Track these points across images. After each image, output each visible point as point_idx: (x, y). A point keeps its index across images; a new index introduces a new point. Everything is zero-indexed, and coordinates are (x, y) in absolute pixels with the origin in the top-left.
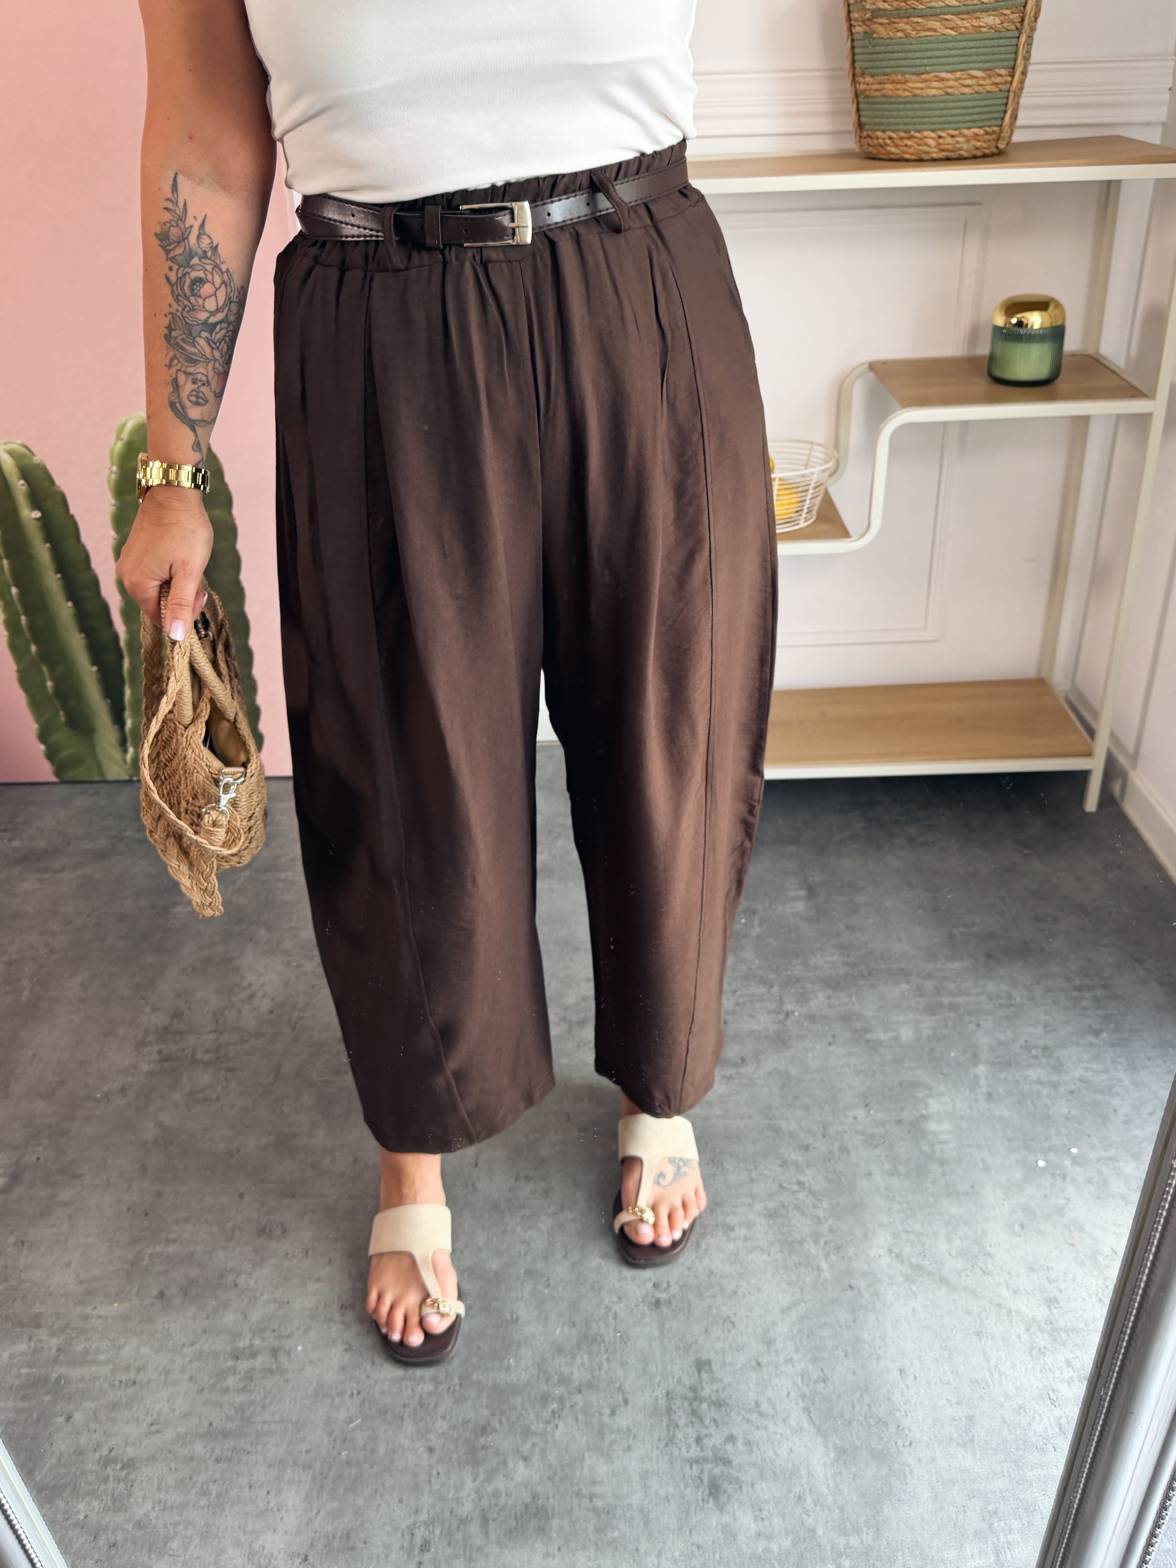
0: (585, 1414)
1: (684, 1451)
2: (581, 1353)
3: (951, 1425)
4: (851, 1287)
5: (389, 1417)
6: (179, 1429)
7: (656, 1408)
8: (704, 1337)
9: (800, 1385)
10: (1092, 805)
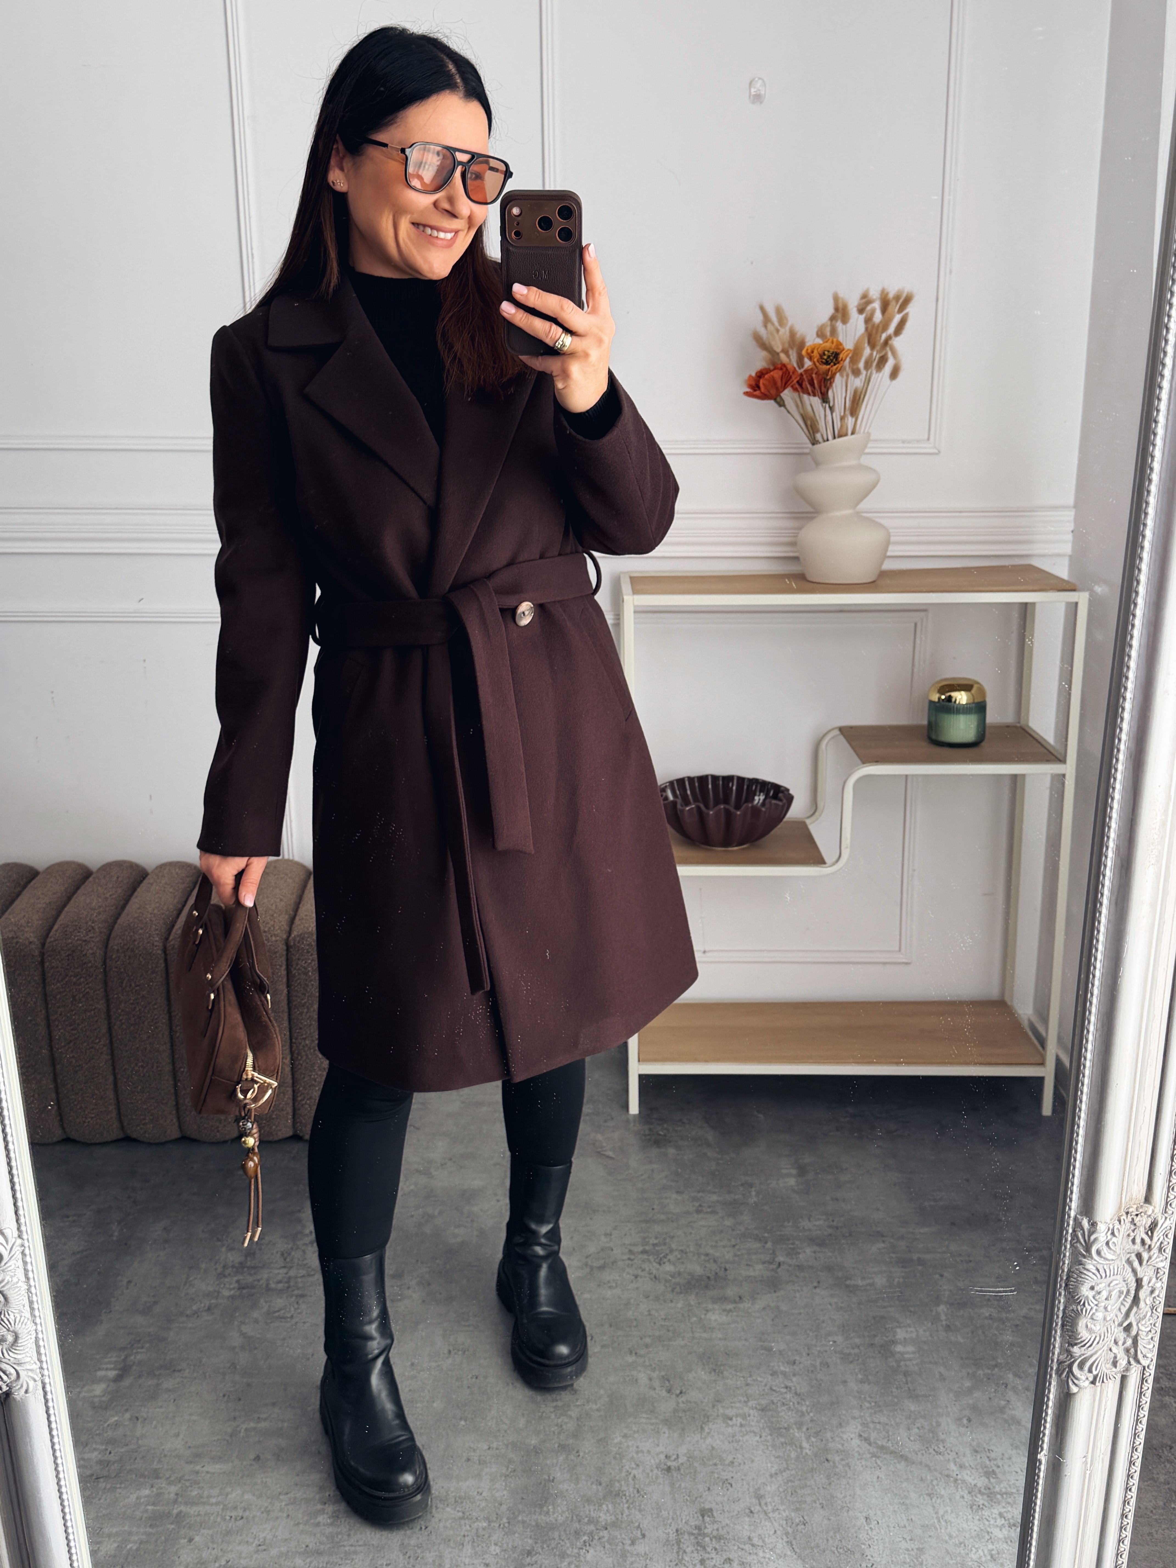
2: (607, 1503)
3: (905, 1554)
4: (827, 1460)
5: (452, 1543)
6: (282, 1549)
7: (667, 1541)
8: (707, 1492)
9: (784, 1526)
10: (1047, 1108)
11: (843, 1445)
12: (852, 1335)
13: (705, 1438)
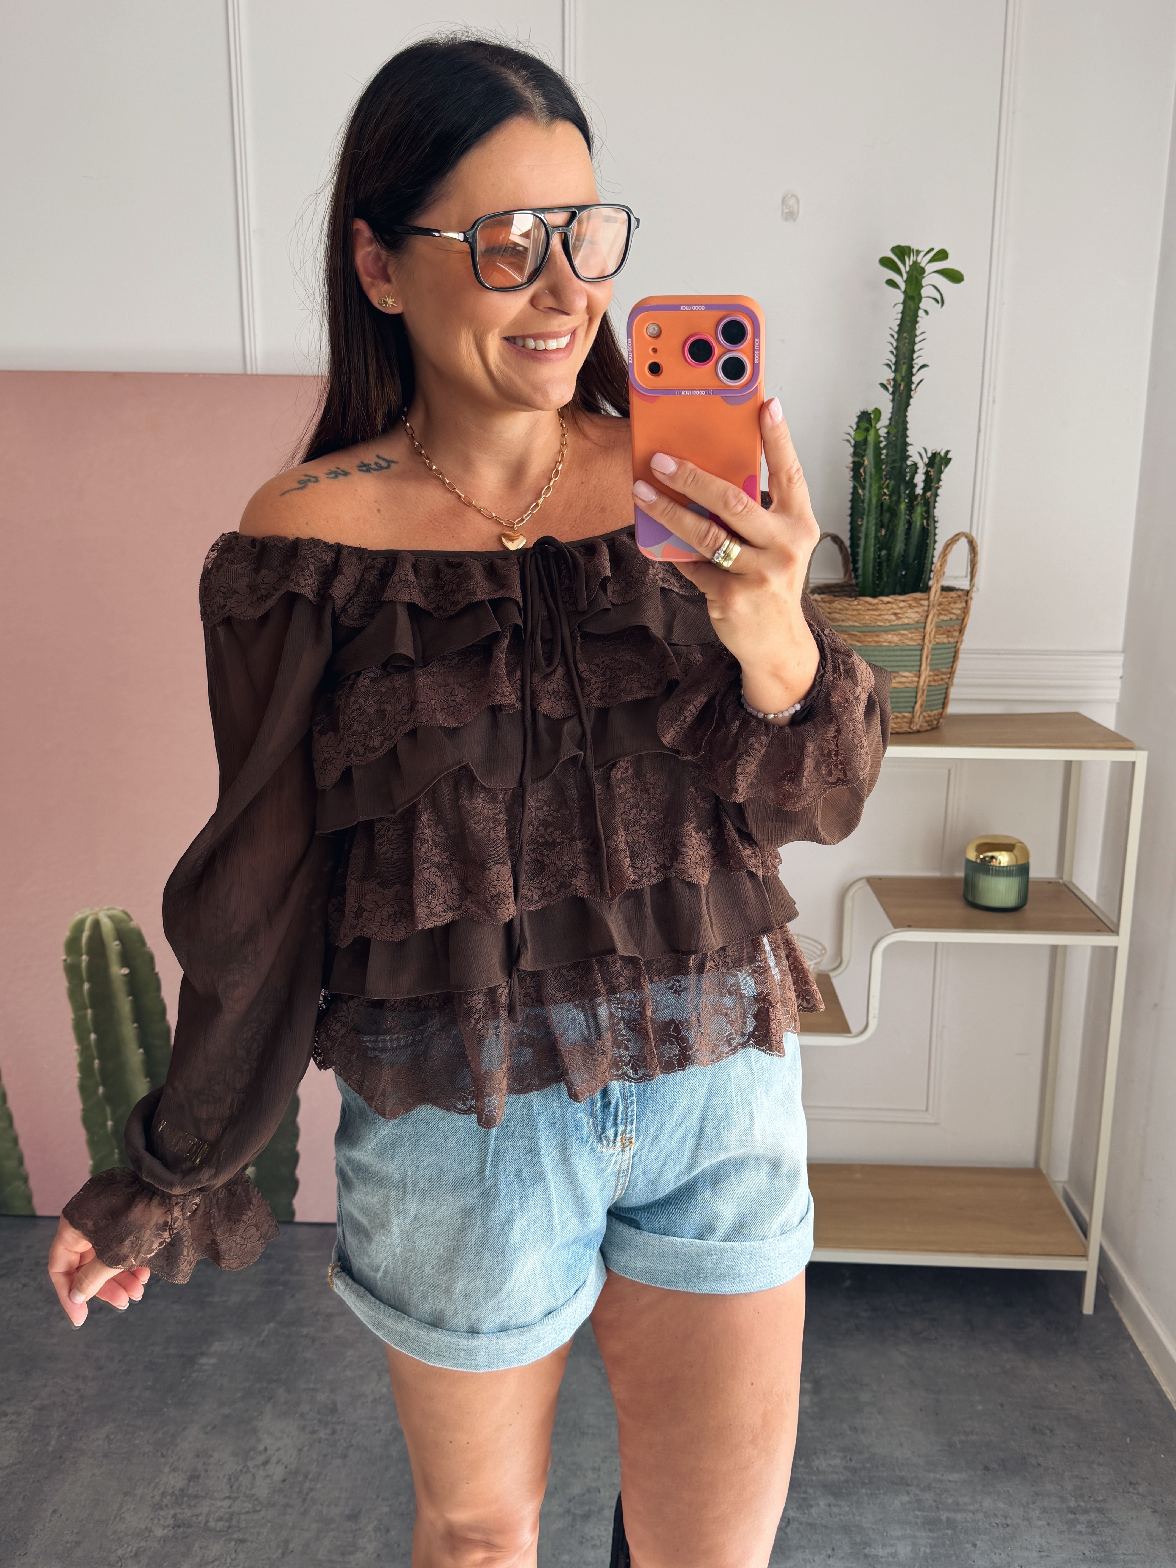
10: (1088, 1307)
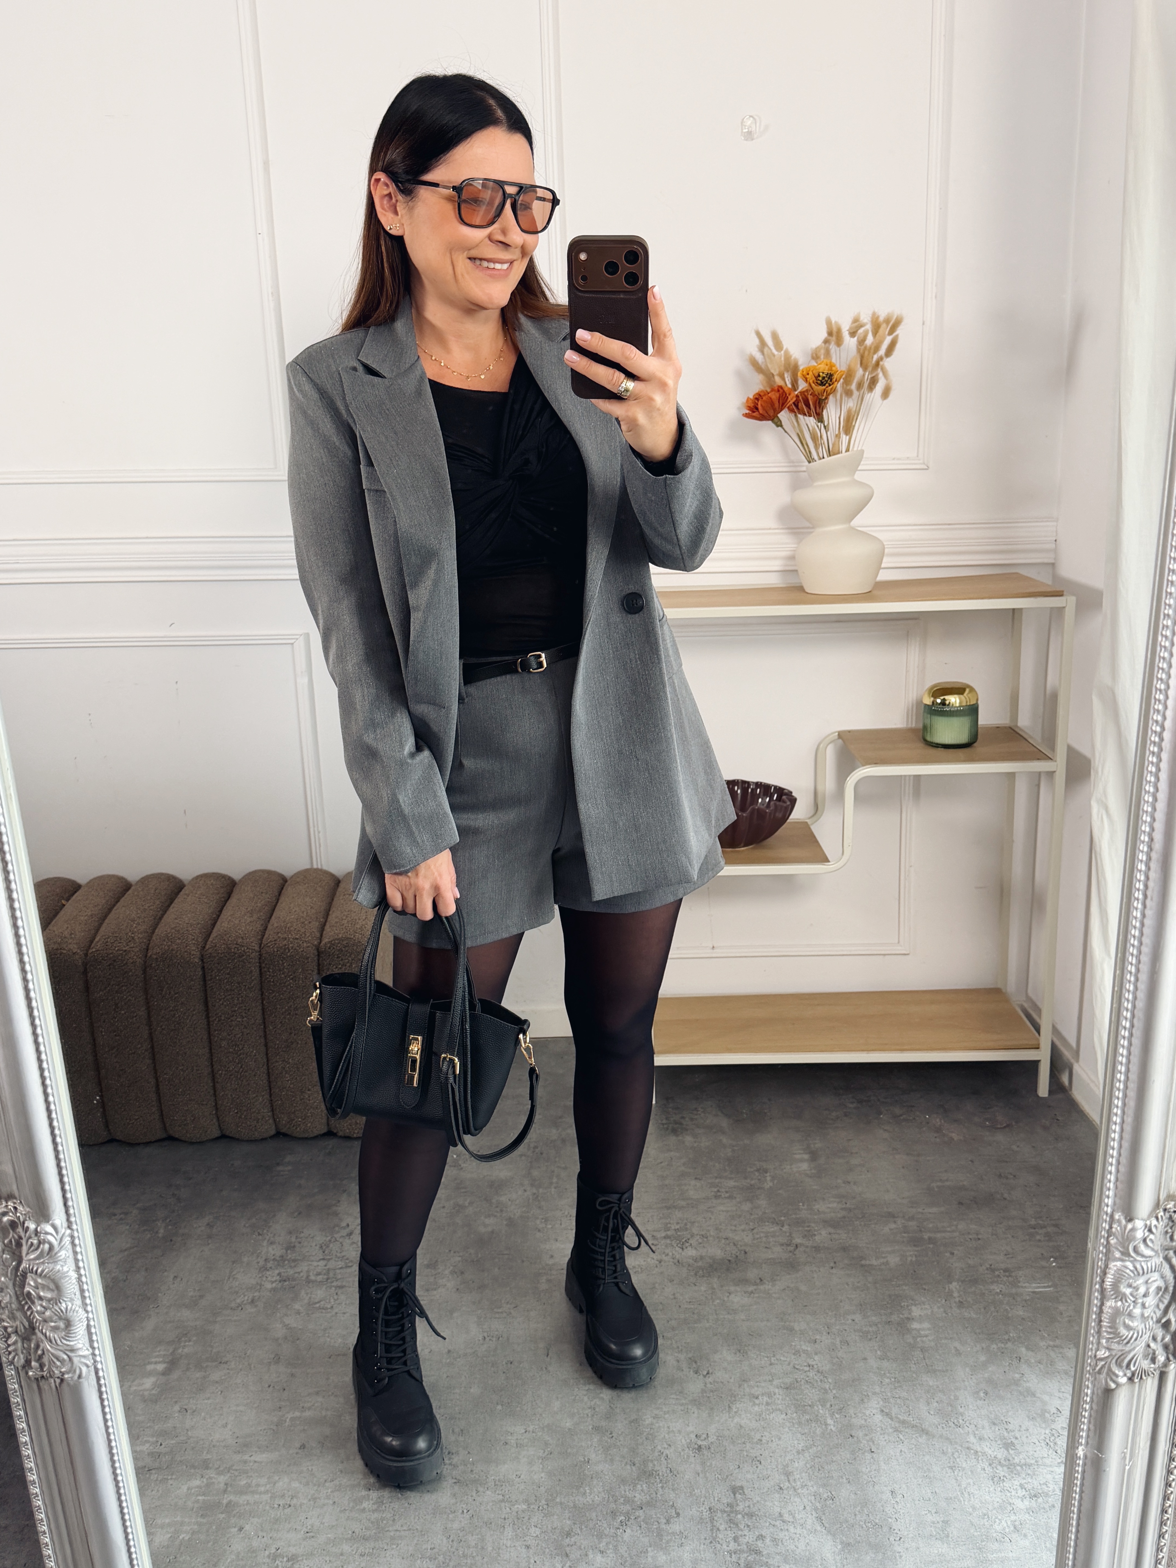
0: (647, 1524)
1: (725, 1546)
2: (641, 1483)
3: (931, 1526)
4: (851, 1436)
6: (330, 1536)
7: (701, 1518)
8: (737, 1471)
9: (814, 1502)
10: (1043, 1089)
11: (866, 1420)
12: (869, 1314)
13: (733, 1417)
